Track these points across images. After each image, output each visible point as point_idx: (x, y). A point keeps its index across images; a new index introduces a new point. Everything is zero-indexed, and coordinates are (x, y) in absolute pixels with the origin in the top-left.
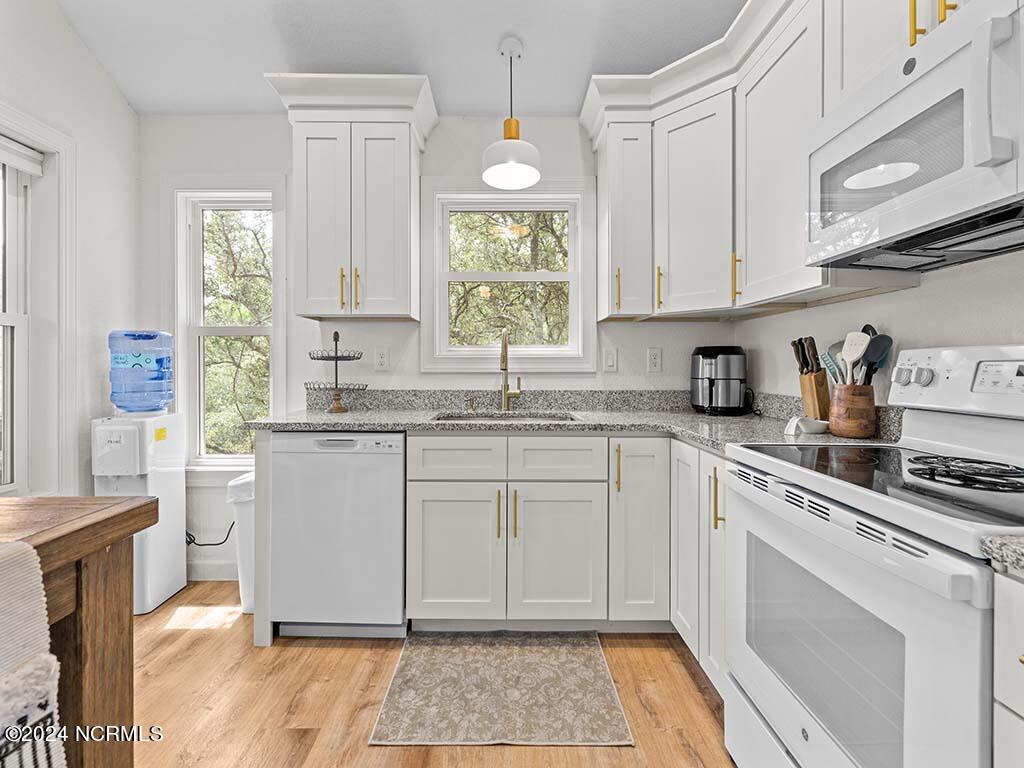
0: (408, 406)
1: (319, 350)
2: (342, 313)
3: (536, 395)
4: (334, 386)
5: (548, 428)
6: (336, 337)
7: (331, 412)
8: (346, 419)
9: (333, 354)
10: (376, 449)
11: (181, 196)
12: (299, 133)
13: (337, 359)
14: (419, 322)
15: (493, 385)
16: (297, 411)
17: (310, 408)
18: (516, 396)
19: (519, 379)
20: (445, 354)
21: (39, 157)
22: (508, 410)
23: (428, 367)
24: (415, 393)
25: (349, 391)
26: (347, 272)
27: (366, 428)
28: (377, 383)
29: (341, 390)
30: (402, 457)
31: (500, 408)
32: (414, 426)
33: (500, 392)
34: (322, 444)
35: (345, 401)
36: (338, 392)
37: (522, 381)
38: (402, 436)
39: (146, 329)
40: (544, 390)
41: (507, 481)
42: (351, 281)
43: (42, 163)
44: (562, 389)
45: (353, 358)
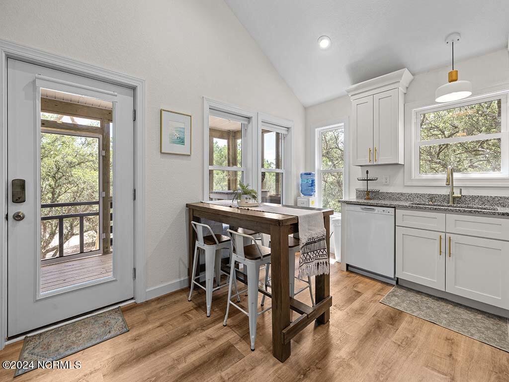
0: (399, 199)
1: (360, 177)
2: (370, 164)
3: (473, 198)
4: (366, 190)
5: (470, 212)
6: (367, 172)
7: (365, 199)
8: (371, 202)
9: (366, 179)
10: (383, 213)
11: (316, 130)
12: (354, 103)
13: (367, 180)
14: (404, 165)
15: (446, 192)
16: (353, 198)
17: (357, 197)
18: (460, 198)
19: (461, 189)
20: (417, 178)
21: (287, 129)
22: (454, 204)
23: (409, 184)
24: (402, 194)
25: (373, 192)
26: (372, 149)
27: (379, 205)
28: (384, 189)
29: (369, 192)
30: (393, 216)
31: (449, 203)
32: (399, 206)
33: (449, 195)
34: (362, 209)
35: (370, 195)
36: (368, 192)
37: (462, 190)
38: (393, 209)
39: (308, 172)
40: (480, 195)
41: (445, 233)
42: (373, 152)
43: (288, 131)
44: (493, 195)
45: (374, 180)
